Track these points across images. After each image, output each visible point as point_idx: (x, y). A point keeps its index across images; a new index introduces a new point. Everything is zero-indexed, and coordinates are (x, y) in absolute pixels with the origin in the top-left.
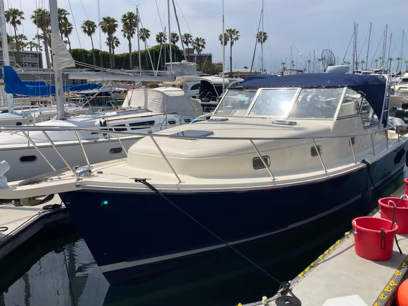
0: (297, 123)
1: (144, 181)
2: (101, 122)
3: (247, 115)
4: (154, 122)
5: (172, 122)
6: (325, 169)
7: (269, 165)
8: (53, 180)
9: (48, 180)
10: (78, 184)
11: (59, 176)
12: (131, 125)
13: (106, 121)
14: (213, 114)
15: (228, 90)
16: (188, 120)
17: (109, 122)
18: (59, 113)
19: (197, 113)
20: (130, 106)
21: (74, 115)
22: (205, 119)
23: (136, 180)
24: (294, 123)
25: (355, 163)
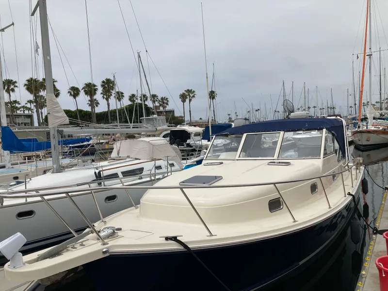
0: (291, 163)
1: (175, 239)
2: (95, 173)
3: (237, 158)
4: (143, 168)
5: (159, 167)
6: (329, 205)
7: (282, 207)
8: (76, 248)
9: (70, 249)
10: (104, 250)
11: (82, 242)
12: (123, 173)
13: (100, 171)
14: (205, 159)
15: (215, 136)
16: (172, 165)
17: (104, 172)
18: (55, 166)
19: (179, 158)
20: (120, 156)
21: (67, 167)
22: (195, 163)
23: (167, 239)
24: (288, 164)
25: (345, 196)
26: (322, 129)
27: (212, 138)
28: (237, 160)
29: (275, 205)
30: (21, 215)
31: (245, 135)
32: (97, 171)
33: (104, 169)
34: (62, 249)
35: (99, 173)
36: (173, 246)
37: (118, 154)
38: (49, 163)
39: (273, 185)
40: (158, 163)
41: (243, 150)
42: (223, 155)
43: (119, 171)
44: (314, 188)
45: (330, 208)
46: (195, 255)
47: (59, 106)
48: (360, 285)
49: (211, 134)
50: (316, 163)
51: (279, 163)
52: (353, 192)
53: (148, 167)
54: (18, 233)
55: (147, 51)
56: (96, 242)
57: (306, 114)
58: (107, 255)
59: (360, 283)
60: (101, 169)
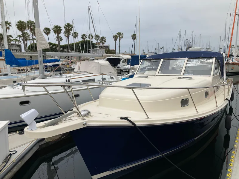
0: (193, 78)
1: (126, 119)
3: (157, 74)
4: (95, 79)
5: (104, 79)
6: (217, 105)
7: (188, 104)
8: (67, 121)
9: (63, 121)
10: (84, 123)
11: (70, 118)
12: (83, 81)
13: (69, 79)
14: (135, 74)
15: (142, 60)
16: (112, 78)
17: (72, 80)
18: (41, 75)
19: (116, 74)
20: (80, 71)
21: (48, 76)
22: (129, 77)
23: (121, 118)
24: (191, 78)
25: (225, 100)
26: (212, 58)
27: (140, 61)
28: (157, 75)
29: (184, 103)
30: (22, 103)
31: (162, 60)
32: (67, 79)
33: (72, 78)
34: (58, 121)
35: (69, 80)
36: (126, 123)
37: (79, 70)
38: (37, 73)
39: (187, 89)
40: (105, 76)
41: (161, 70)
42: (147, 73)
43: (80, 80)
44: (206, 94)
45: (217, 106)
46: (138, 129)
48: (234, 153)
49: (139, 59)
50: (209, 79)
51: (184, 77)
52: (229, 98)
54: (33, 109)
55: (98, 4)
56: (78, 118)
57: (199, 49)
58: (86, 126)
59: (234, 152)
60: (70, 78)
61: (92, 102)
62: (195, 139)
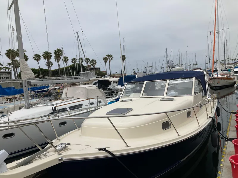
0: (175, 99)
1: (104, 149)
2: (52, 108)
3: (141, 96)
4: (82, 104)
5: (92, 103)
7: (170, 126)
8: (41, 158)
9: (37, 158)
10: (60, 159)
11: (45, 154)
12: (70, 108)
13: (55, 107)
14: (121, 97)
15: (126, 83)
16: (100, 102)
17: (58, 107)
18: (26, 104)
19: (104, 97)
20: (67, 97)
21: (34, 105)
22: (115, 100)
23: (100, 150)
24: (173, 100)
25: (208, 119)
26: (192, 78)
27: (125, 84)
28: (141, 98)
29: (166, 125)
30: (5, 136)
31: (145, 82)
32: (53, 107)
33: (57, 105)
34: (32, 159)
35: (55, 108)
36: (104, 154)
37: (66, 96)
38: (23, 102)
39: (165, 113)
40: (92, 101)
41: (144, 91)
42: (132, 95)
43: (67, 107)
44: (189, 114)
45: (199, 126)
46: (117, 159)
47: (28, 67)
48: (220, 173)
49: (124, 82)
50: (190, 99)
51: (167, 99)
52: (212, 115)
53: (86, 103)
54: (3, 150)
55: (82, 31)
56: (54, 153)
57: (182, 69)
58: (62, 161)
59: (220, 172)
60: (56, 106)
61: (76, 131)
62: (182, 160)
